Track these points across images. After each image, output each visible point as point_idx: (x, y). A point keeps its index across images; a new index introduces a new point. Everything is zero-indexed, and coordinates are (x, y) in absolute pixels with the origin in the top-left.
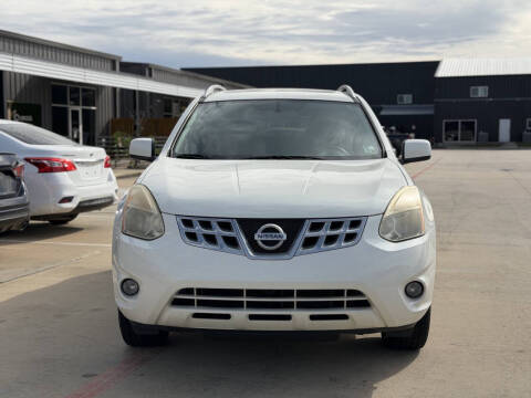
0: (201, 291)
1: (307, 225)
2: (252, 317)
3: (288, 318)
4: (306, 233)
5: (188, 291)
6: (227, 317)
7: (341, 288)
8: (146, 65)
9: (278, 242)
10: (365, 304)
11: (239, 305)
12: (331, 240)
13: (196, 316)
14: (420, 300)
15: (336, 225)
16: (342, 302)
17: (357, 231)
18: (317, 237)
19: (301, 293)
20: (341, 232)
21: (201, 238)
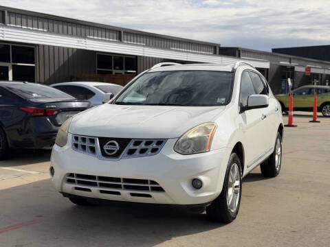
0: (78, 176)
1: (132, 142)
2: (102, 192)
3: (119, 193)
4: (131, 146)
5: (72, 175)
6: (89, 190)
7: (146, 179)
8: (237, 48)
9: (114, 151)
10: (160, 189)
11: (94, 184)
12: (143, 151)
13: (77, 188)
14: (199, 190)
15: (149, 143)
16: (148, 187)
17: (159, 147)
18: (136, 150)
19: (126, 180)
20: (150, 147)
21: (79, 147)
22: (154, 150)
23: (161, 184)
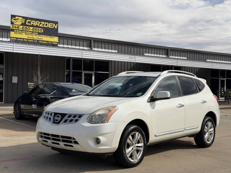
0: (44, 134)
1: (67, 116)
2: (53, 143)
3: (59, 144)
4: (66, 118)
5: (41, 133)
6: (47, 142)
9: (58, 120)
11: (49, 138)
12: (71, 121)
13: (43, 141)
15: (75, 116)
16: (72, 141)
17: (79, 119)
18: (68, 120)
19: (62, 137)
20: (75, 119)
21: (46, 117)
22: (77, 120)
23: (77, 140)
